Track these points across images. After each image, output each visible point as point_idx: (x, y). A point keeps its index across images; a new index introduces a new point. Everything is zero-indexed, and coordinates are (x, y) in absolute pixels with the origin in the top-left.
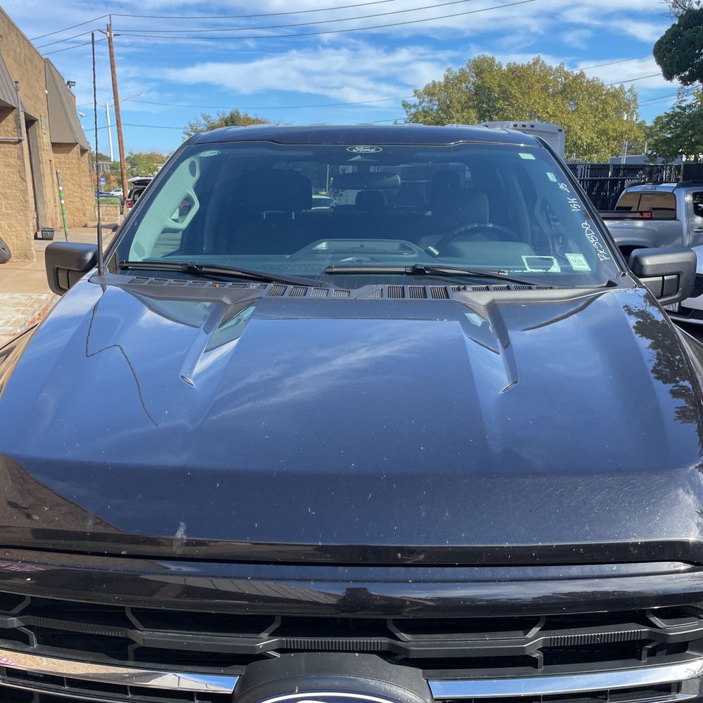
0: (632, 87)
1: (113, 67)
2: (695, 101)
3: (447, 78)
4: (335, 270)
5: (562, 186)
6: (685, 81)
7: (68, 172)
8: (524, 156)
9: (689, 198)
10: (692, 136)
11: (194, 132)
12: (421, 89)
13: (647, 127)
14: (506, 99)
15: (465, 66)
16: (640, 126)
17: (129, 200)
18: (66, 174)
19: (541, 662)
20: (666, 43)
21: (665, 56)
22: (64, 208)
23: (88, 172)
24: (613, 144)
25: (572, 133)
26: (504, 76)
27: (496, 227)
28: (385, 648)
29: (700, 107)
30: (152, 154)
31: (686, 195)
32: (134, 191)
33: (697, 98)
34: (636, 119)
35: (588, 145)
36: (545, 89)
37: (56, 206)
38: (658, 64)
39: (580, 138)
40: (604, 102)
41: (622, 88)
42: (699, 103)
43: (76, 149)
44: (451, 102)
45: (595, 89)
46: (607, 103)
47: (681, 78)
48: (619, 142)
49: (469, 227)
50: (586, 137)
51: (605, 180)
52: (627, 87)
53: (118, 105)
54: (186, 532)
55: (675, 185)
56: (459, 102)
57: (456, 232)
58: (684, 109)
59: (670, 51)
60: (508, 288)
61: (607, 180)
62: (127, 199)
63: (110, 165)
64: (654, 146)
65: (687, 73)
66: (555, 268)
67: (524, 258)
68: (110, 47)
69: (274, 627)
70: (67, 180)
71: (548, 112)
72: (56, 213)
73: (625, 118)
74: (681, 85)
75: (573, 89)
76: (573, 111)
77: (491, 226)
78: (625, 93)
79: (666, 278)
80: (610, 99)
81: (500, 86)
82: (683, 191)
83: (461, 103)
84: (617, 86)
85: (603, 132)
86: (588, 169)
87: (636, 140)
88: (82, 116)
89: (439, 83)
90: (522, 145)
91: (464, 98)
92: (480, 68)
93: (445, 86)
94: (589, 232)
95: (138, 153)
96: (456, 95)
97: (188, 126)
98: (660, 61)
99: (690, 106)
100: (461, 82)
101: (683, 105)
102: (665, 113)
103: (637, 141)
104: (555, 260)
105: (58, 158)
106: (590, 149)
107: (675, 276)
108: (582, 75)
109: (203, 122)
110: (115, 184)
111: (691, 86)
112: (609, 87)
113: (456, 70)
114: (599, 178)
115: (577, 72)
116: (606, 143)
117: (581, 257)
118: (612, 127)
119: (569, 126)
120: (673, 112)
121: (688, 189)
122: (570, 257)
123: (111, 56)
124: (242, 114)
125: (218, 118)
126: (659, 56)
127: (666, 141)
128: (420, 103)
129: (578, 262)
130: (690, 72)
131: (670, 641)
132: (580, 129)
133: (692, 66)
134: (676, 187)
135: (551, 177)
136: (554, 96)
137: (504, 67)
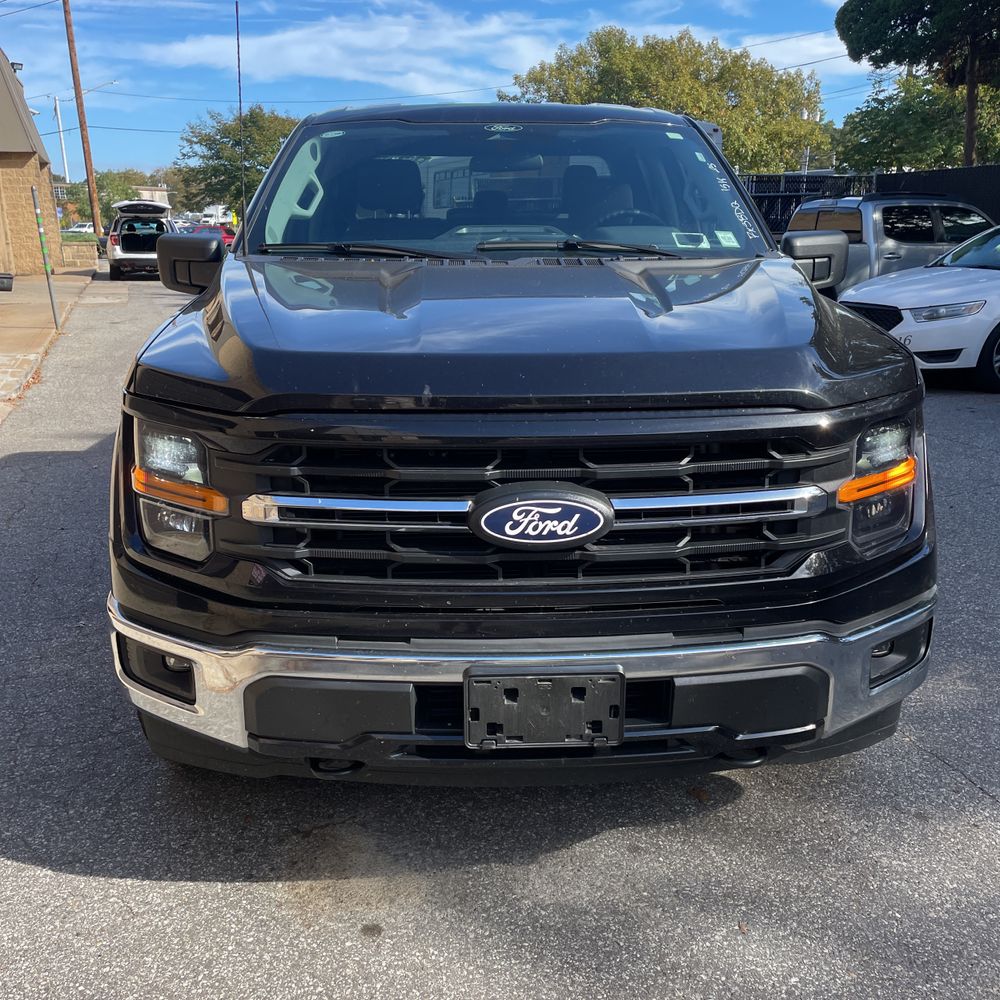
0: (813, 73)
1: (71, 42)
2: (896, 92)
3: (559, 58)
4: (486, 246)
5: (711, 166)
6: (877, 62)
7: (23, 195)
8: (672, 135)
9: (877, 216)
10: (893, 141)
11: (196, 137)
12: (524, 74)
13: (835, 129)
14: (642, 88)
15: (584, 42)
16: (827, 129)
17: (115, 233)
18: (20, 197)
19: (691, 485)
20: (853, 11)
21: (850, 29)
22: (44, 239)
23: (49, 195)
24: (788, 153)
25: (733, 138)
26: (640, 56)
27: (643, 213)
28: (578, 475)
29: (904, 99)
30: (127, 172)
31: (875, 211)
32: (121, 222)
33: (900, 88)
34: (821, 119)
35: (755, 155)
36: (696, 75)
37: (8, 244)
38: (842, 39)
39: (743, 145)
40: (777, 93)
41: (799, 75)
42: (903, 94)
43: (34, 161)
44: (566, 93)
45: (763, 76)
46: (780, 94)
47: (871, 59)
48: (795, 149)
49: (615, 214)
50: (752, 143)
51: (774, 197)
52: (806, 73)
53: (81, 97)
54: (431, 391)
55: (861, 198)
56: (578, 93)
57: (601, 220)
58: (882, 102)
59: (856, 21)
60: (660, 259)
61: (778, 197)
62: (111, 234)
63: (67, 189)
64: (845, 157)
65: (879, 51)
66: (705, 245)
67: (674, 234)
68: (66, 12)
69: (497, 462)
70: (22, 206)
71: (700, 108)
72: (8, 254)
73: (806, 117)
74: (873, 68)
75: (732, 75)
76: (734, 107)
77: (638, 212)
78: (802, 82)
79: (817, 260)
80: (783, 89)
81: (633, 70)
82: (870, 206)
83: (581, 95)
84: (792, 71)
85: (774, 137)
86: (752, 181)
87: (818, 147)
88: (34, 114)
89: (550, 64)
90: (669, 124)
91: (584, 88)
92: (606, 45)
93: (558, 69)
94: (738, 211)
95: (106, 171)
96: (573, 83)
97: (187, 128)
98: (844, 34)
99: (890, 99)
100: (579, 64)
101: (881, 97)
102: (858, 109)
103: (820, 148)
104: (704, 237)
105: (7, 174)
106: (757, 159)
107: (826, 259)
108: (745, 55)
109: (210, 122)
110: (76, 217)
111: (884, 69)
112: (780, 72)
113: (572, 48)
114: (767, 194)
115: (738, 51)
116: (779, 151)
117: (730, 235)
118: (786, 128)
119: (729, 128)
120: (868, 107)
121: (878, 202)
122: (720, 235)
123: (68, 25)
124: (266, 110)
125: (232, 117)
126: (842, 29)
127: (859, 148)
128: (523, 95)
129: (728, 239)
130: (883, 49)
131: (785, 467)
132: (743, 132)
133: (885, 42)
134: (862, 201)
135: (700, 157)
136: (707, 85)
137: (640, 44)
